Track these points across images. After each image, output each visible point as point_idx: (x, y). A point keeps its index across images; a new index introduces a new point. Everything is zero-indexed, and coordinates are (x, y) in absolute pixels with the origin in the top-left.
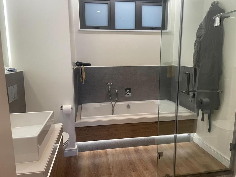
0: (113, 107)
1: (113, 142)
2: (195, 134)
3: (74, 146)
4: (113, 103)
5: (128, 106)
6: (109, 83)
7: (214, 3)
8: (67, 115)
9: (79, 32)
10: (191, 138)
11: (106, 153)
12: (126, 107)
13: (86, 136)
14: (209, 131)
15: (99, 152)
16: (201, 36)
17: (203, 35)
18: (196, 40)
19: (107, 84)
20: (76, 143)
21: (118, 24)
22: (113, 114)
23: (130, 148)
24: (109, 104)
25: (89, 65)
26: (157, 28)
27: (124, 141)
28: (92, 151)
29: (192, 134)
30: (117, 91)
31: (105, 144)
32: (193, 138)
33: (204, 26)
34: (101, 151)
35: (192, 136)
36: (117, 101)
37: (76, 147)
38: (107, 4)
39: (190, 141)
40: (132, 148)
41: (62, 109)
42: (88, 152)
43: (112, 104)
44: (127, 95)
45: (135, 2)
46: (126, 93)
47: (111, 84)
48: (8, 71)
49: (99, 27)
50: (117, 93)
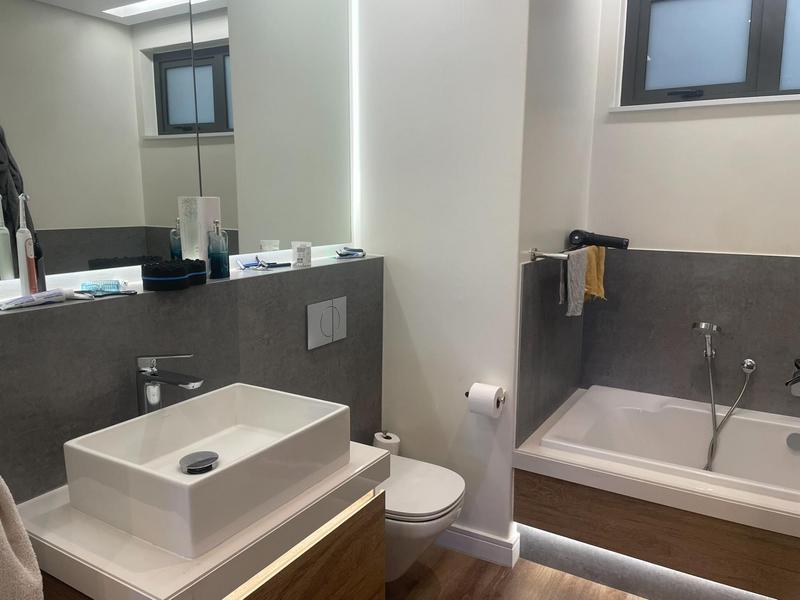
0: (717, 430)
1: (658, 576)
3: (505, 532)
4: (722, 411)
6: (703, 326)
13: (549, 511)
15: (591, 592)
19: (696, 325)
20: (514, 524)
24: (702, 409)
28: (568, 576)
30: (749, 362)
31: (623, 567)
34: (604, 588)
37: (514, 538)
42: (555, 571)
43: (714, 412)
47: (715, 328)
48: (340, 255)
49: (702, 92)
50: (750, 371)
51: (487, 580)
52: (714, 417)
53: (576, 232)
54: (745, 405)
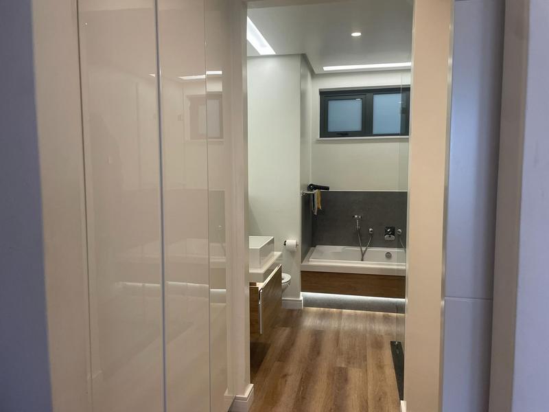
0: (363, 254)
3: (299, 296)
4: (364, 249)
5: (389, 256)
6: (356, 216)
8: (291, 252)
9: (318, 142)
11: (341, 313)
12: (385, 255)
19: (354, 217)
20: (301, 293)
21: (377, 129)
22: (362, 260)
23: (377, 313)
24: (358, 249)
25: (327, 188)
27: (370, 300)
30: (371, 229)
36: (369, 246)
37: (301, 298)
40: (381, 313)
41: (285, 244)
44: (387, 238)
46: (387, 233)
47: (359, 217)
49: (348, 133)
50: (371, 233)
51: (295, 313)
52: (362, 250)
53: (311, 185)
54: (371, 246)
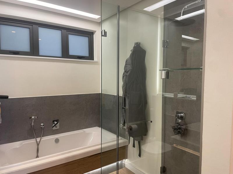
0: (38, 145)
2: (126, 160)
4: (38, 139)
5: (57, 141)
6: (33, 117)
7: (137, 43)
10: (123, 164)
12: (54, 142)
14: (140, 155)
16: (128, 71)
17: (130, 70)
18: (124, 73)
19: (31, 118)
24: (32, 141)
26: (84, 57)
29: (124, 160)
30: (42, 124)
32: (125, 164)
33: (130, 62)
35: (124, 162)
36: (42, 137)
38: (29, 28)
39: (122, 168)
43: (36, 140)
44: (54, 128)
45: (61, 30)
46: (54, 125)
47: (36, 117)
49: (19, 53)
50: (43, 127)
52: (37, 142)
